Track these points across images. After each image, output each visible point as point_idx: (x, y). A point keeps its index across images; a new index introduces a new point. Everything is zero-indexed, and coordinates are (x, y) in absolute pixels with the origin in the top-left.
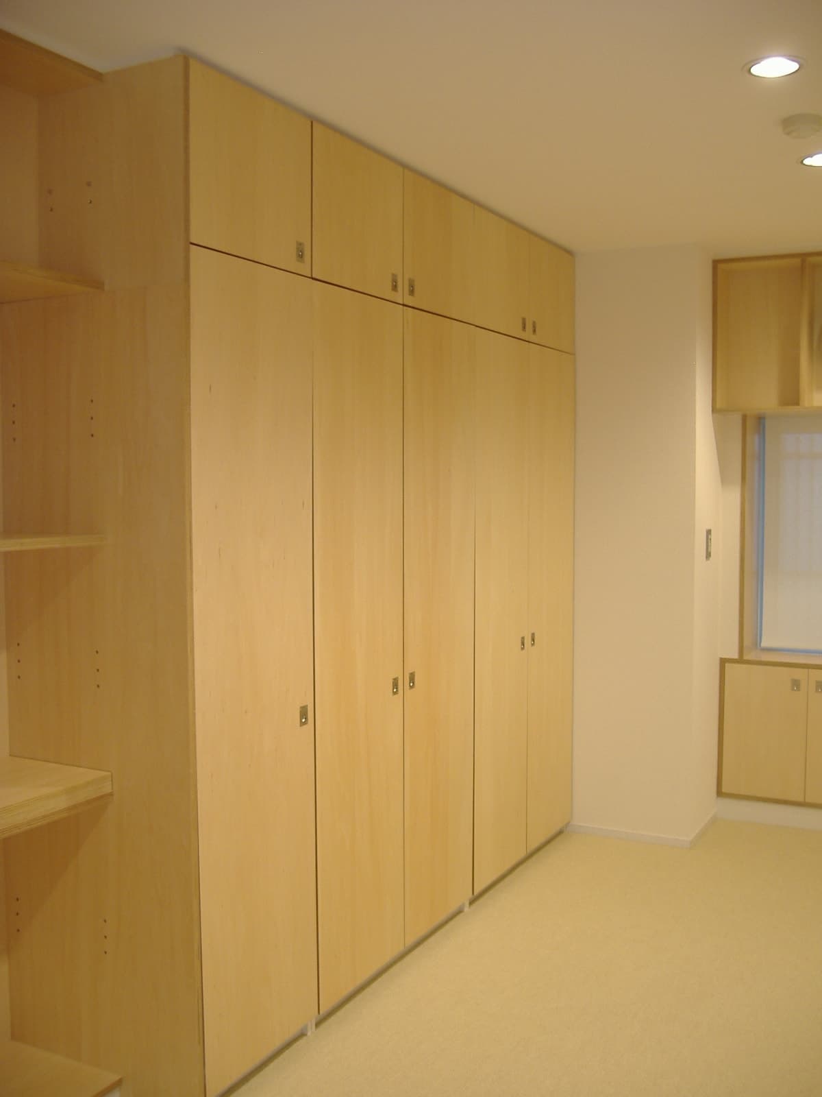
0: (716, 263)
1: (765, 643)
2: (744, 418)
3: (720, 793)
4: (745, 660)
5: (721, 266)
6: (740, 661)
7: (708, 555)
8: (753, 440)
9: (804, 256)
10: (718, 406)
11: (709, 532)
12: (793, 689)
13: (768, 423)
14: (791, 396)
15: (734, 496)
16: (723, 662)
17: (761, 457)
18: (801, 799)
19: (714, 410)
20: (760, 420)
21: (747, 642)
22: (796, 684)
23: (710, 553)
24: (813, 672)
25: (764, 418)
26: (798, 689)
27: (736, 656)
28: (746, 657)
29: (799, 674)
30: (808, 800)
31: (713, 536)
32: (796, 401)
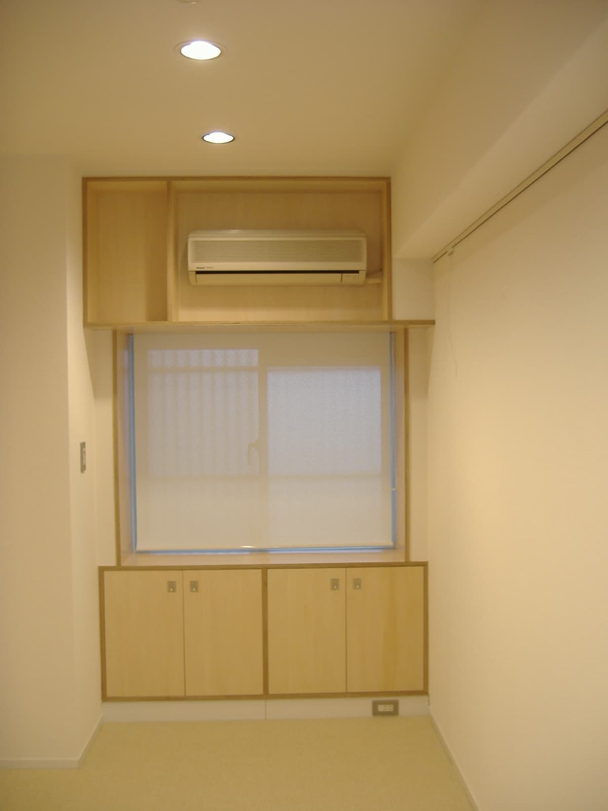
0: (86, 180)
1: (140, 547)
2: (115, 333)
3: (105, 698)
4: (123, 567)
5: (91, 184)
6: (118, 568)
7: (83, 468)
8: (123, 355)
9: (169, 180)
10: (89, 320)
11: (83, 445)
12: (169, 591)
13: (137, 340)
14: (159, 312)
15: (107, 409)
16: (102, 570)
17: (131, 371)
18: (181, 694)
19: (86, 324)
20: (129, 336)
21: (123, 547)
22: (172, 586)
23: (85, 466)
24: (187, 573)
25: (132, 334)
26: (174, 591)
27: (113, 563)
28: (124, 564)
29: (174, 576)
30: (189, 694)
31: (87, 449)
32: (164, 316)
